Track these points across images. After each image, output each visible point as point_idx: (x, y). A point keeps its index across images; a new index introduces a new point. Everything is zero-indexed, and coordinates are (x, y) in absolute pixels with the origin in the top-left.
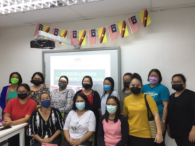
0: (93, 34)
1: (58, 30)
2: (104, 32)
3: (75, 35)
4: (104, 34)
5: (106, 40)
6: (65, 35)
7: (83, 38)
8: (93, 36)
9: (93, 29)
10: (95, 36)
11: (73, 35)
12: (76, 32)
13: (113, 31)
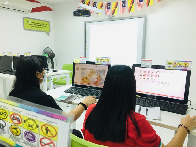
0: (124, 5)
2: (132, 3)
5: (134, 9)
6: (101, 7)
7: (115, 9)
11: (108, 6)
13: (140, 1)
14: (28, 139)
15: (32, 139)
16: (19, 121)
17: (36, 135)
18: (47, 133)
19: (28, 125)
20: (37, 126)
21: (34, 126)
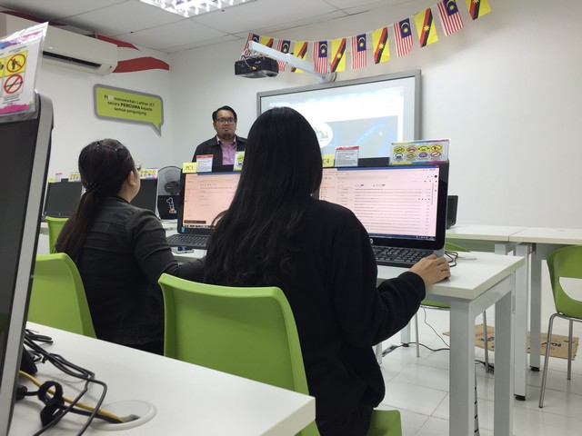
0: (362, 45)
1: (289, 43)
2: (384, 39)
3: (323, 51)
4: (384, 42)
5: (388, 54)
6: (303, 53)
7: (339, 56)
8: (360, 49)
9: (362, 33)
10: (364, 48)
11: (320, 51)
12: (326, 43)
13: (404, 35)
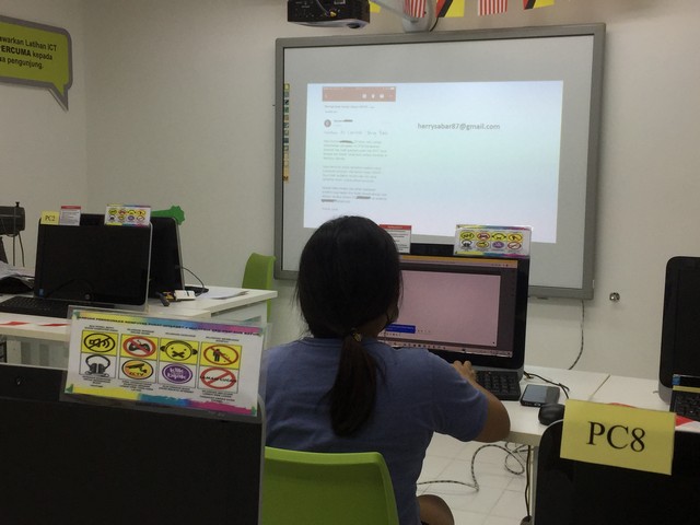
14: (173, 378)
15: (182, 377)
16: (149, 350)
17: (193, 368)
18: (217, 359)
19: (171, 354)
20: (195, 352)
21: (187, 353)
